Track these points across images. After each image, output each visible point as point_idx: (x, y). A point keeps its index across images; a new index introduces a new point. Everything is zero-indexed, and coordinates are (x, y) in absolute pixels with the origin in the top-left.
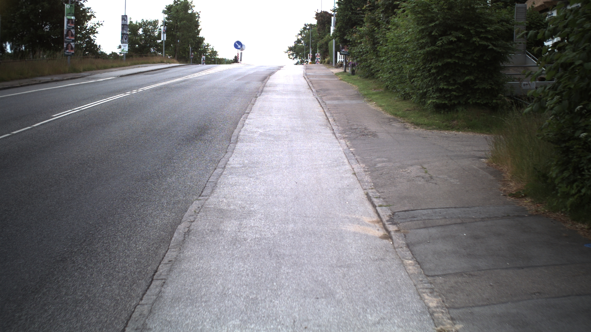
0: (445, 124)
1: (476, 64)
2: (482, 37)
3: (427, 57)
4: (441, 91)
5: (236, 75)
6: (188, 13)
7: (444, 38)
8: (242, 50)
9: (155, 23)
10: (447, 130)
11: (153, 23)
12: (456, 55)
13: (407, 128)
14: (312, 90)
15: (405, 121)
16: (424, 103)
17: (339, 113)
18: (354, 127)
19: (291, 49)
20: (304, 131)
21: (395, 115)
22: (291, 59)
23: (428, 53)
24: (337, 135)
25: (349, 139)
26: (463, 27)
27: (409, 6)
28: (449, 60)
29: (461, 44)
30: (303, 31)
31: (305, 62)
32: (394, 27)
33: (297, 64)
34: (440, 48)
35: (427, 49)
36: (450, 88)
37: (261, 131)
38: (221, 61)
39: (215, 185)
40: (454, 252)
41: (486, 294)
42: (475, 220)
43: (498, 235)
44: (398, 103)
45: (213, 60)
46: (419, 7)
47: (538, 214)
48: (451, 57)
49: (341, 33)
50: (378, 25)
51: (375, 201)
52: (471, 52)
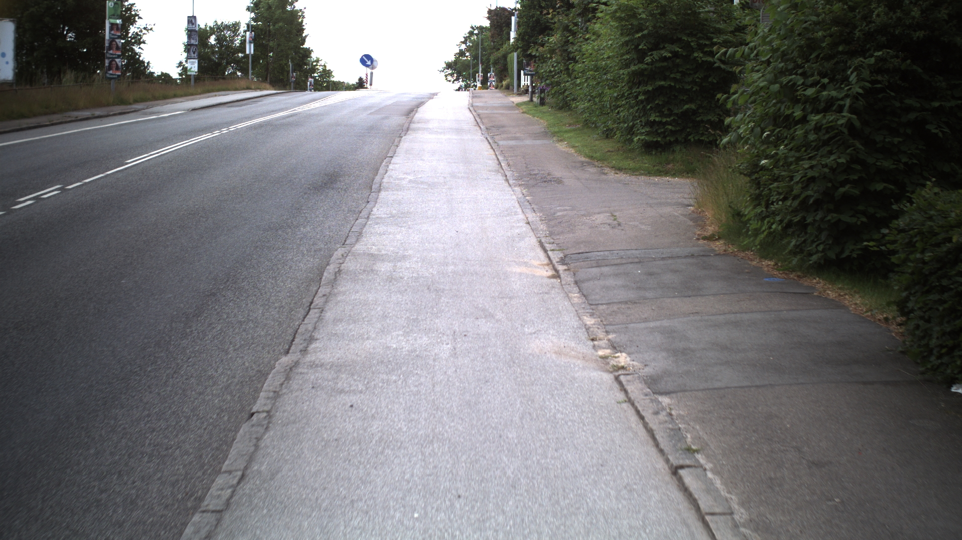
0: (656, 168)
1: (698, 88)
2: (707, 51)
3: (632, 79)
4: (652, 124)
5: (367, 107)
6: (288, 11)
7: (654, 52)
8: (373, 68)
9: (235, 27)
10: (659, 176)
11: (232, 27)
12: (672, 76)
13: (605, 174)
14: (480, 127)
15: (604, 165)
16: (631, 141)
17: (516, 156)
18: (534, 173)
19: (449, 66)
20: (468, 178)
21: (591, 157)
22: (450, 81)
23: (634, 74)
24: (511, 182)
25: (526, 186)
26: (681, 38)
27: (609, 10)
28: (662, 83)
29: (678, 61)
30: (468, 37)
31: (472, 87)
32: (593, 38)
33: (459, 90)
34: (650, 66)
35: (633, 68)
36: (664, 120)
37: (411, 178)
38: (338, 87)
39: (360, 235)
40: (623, 286)
41: (646, 315)
42: (654, 259)
43: (675, 271)
44: (597, 142)
45: (326, 84)
46: (623, 12)
47: (725, 254)
48: (665, 78)
49: (525, 43)
50: (574, 34)
51: (548, 246)
52: (692, 72)
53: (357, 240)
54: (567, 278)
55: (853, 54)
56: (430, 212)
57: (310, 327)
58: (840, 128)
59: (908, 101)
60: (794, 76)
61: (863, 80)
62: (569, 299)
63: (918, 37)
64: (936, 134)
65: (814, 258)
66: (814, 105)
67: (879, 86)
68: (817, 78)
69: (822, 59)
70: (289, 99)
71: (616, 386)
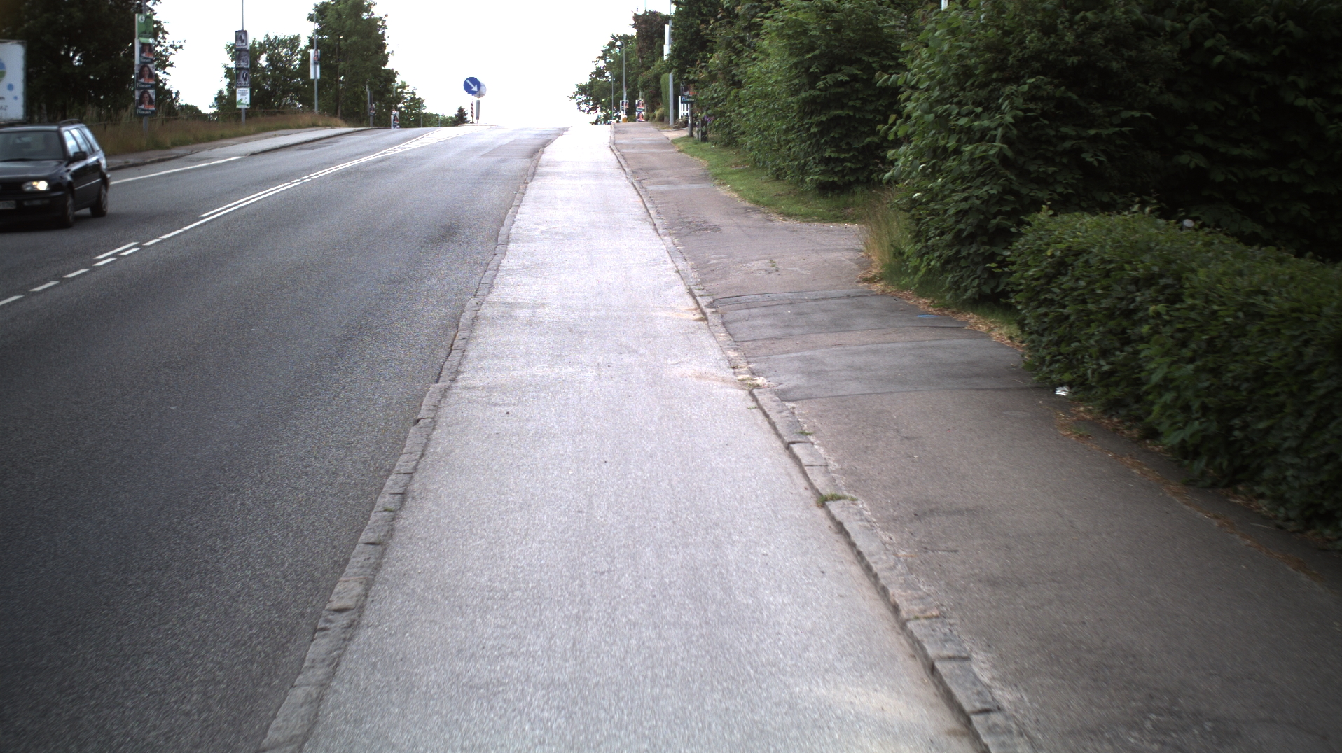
0: (832, 213)
3: (803, 108)
4: (828, 161)
5: (477, 147)
6: (362, 20)
7: (828, 76)
8: (480, 96)
9: (294, 41)
10: (836, 222)
11: (289, 42)
12: (851, 103)
13: (772, 221)
14: (624, 170)
15: (771, 211)
16: (803, 182)
17: (668, 202)
18: (688, 220)
19: (582, 90)
20: (610, 227)
21: (757, 202)
22: (583, 111)
23: (805, 102)
24: (660, 231)
25: (678, 235)
26: (861, 58)
28: (838, 112)
29: (857, 85)
30: (608, 50)
31: (615, 119)
32: (761, 57)
33: (596, 123)
34: (824, 93)
35: (803, 95)
36: (842, 156)
37: (543, 229)
38: (430, 121)
39: (491, 287)
40: (771, 325)
41: (789, 348)
42: (807, 301)
43: (826, 311)
44: (766, 185)
45: (416, 118)
46: (790, 28)
47: (883, 293)
48: (842, 107)
49: (682, 61)
50: (738, 53)
51: (697, 292)
52: (874, 99)
53: (489, 292)
54: (714, 320)
55: (1006, 81)
56: (567, 263)
57: (455, 363)
58: (991, 158)
59: (1064, 130)
60: (948, 106)
61: (1017, 108)
62: (715, 338)
63: (1073, 63)
64: (1091, 163)
65: (969, 293)
66: (968, 134)
67: (1032, 114)
68: (970, 107)
69: (977, 87)
70: (373, 138)
71: (750, 398)
